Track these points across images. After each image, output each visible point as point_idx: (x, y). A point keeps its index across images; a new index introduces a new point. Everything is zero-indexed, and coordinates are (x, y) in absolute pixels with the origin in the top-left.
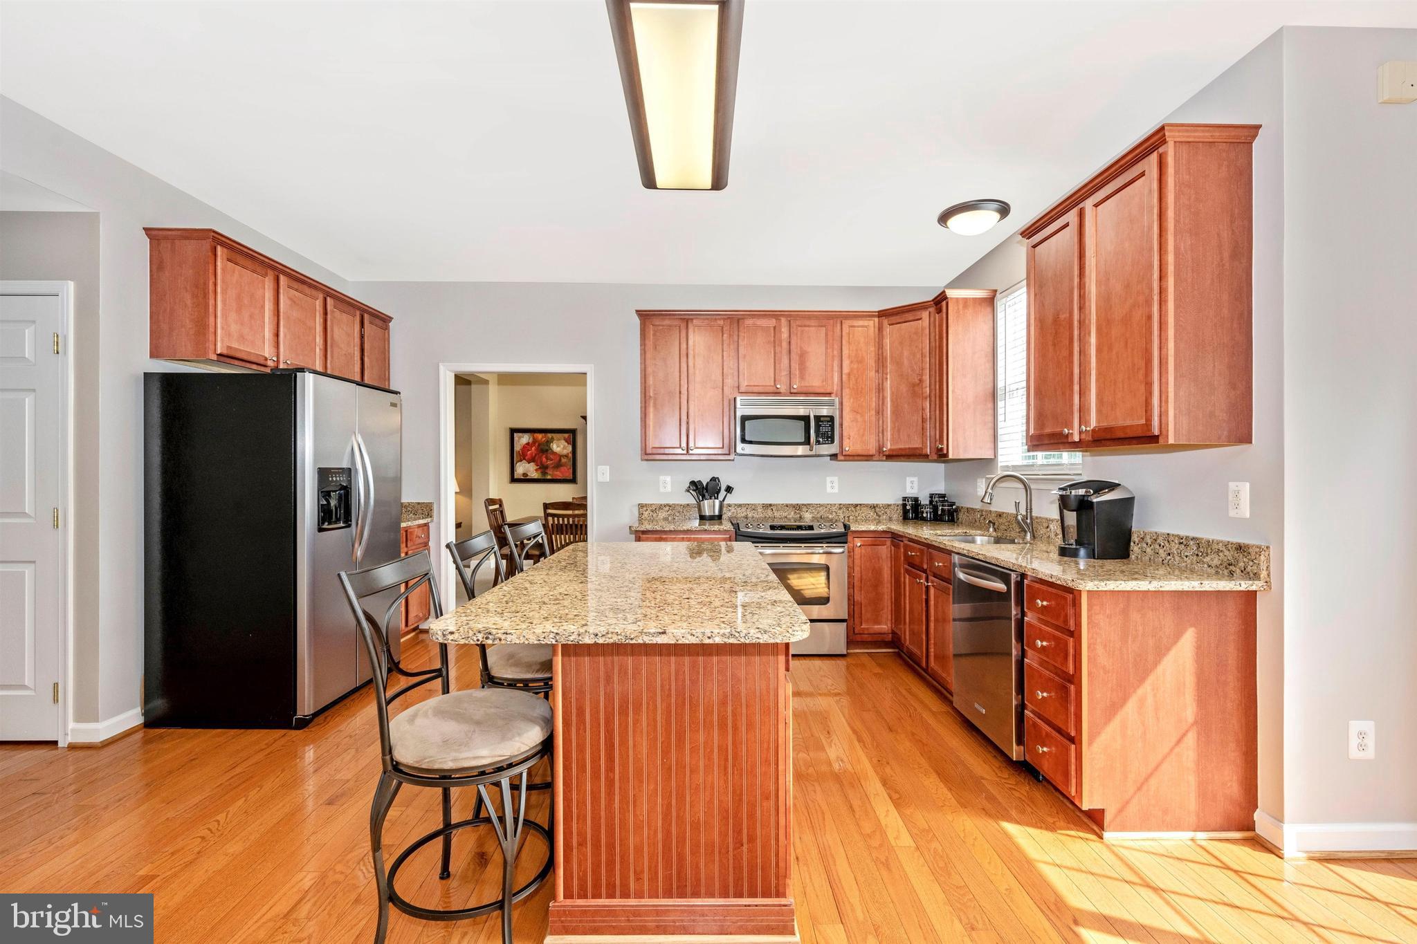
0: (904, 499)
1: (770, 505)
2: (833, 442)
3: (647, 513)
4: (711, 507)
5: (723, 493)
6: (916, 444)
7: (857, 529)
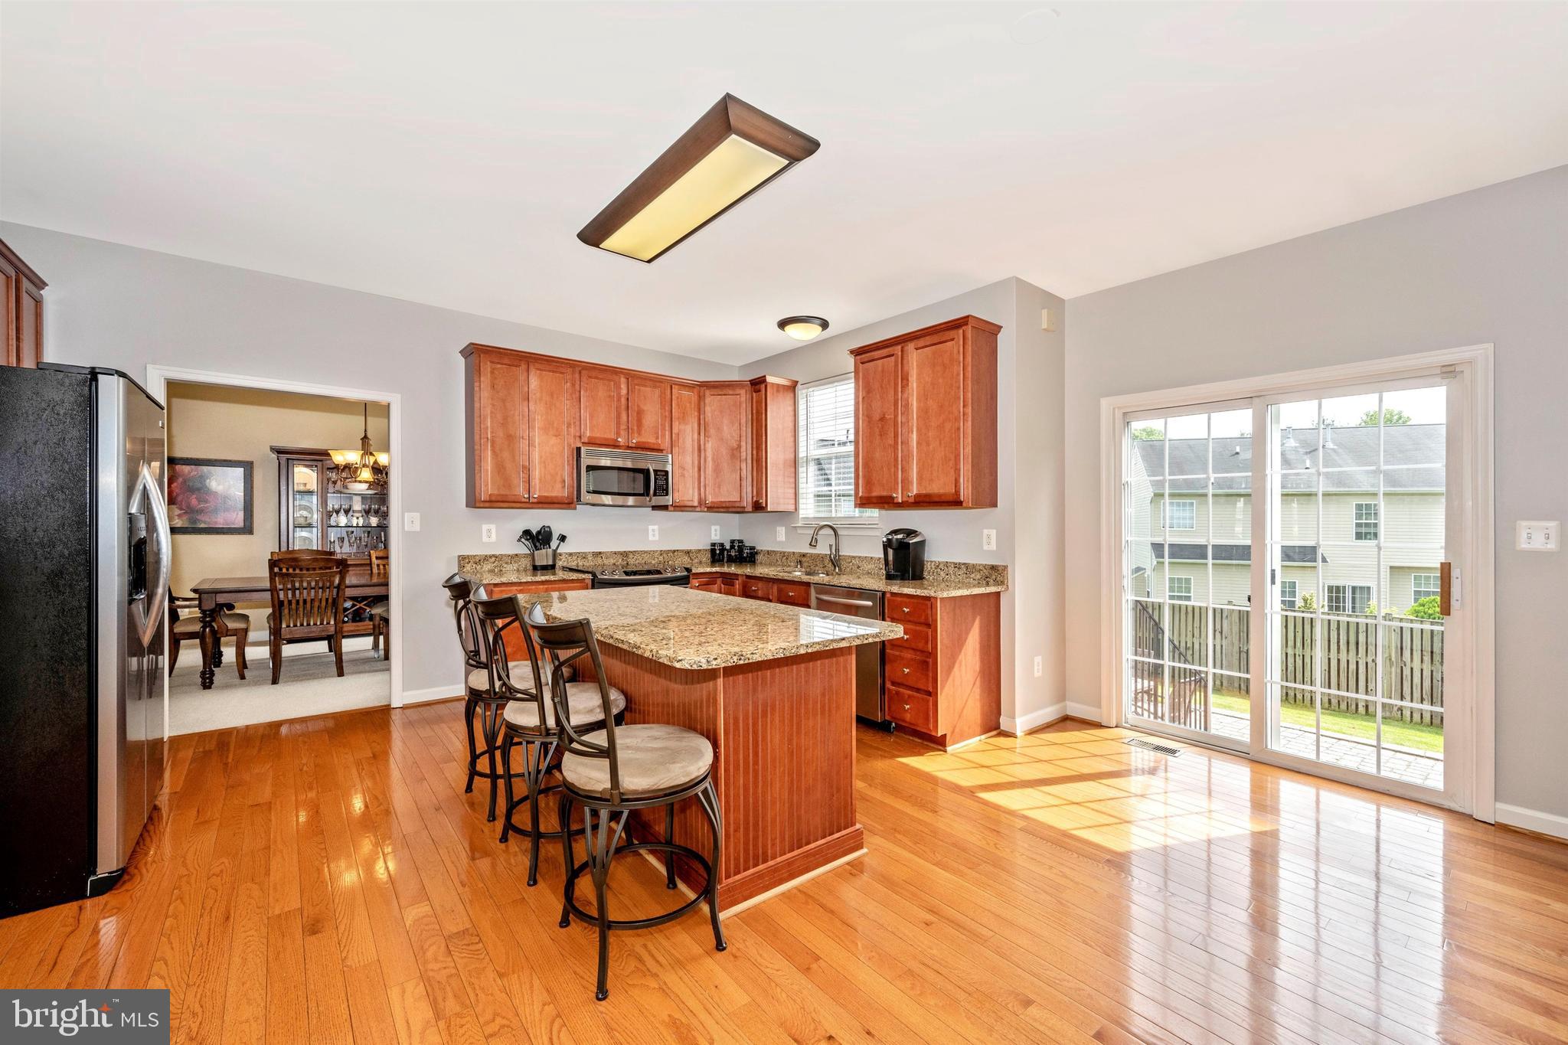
0: (713, 545)
1: (600, 553)
2: (667, 494)
3: (469, 565)
4: (543, 557)
5: (554, 543)
6: (735, 497)
7: (697, 571)
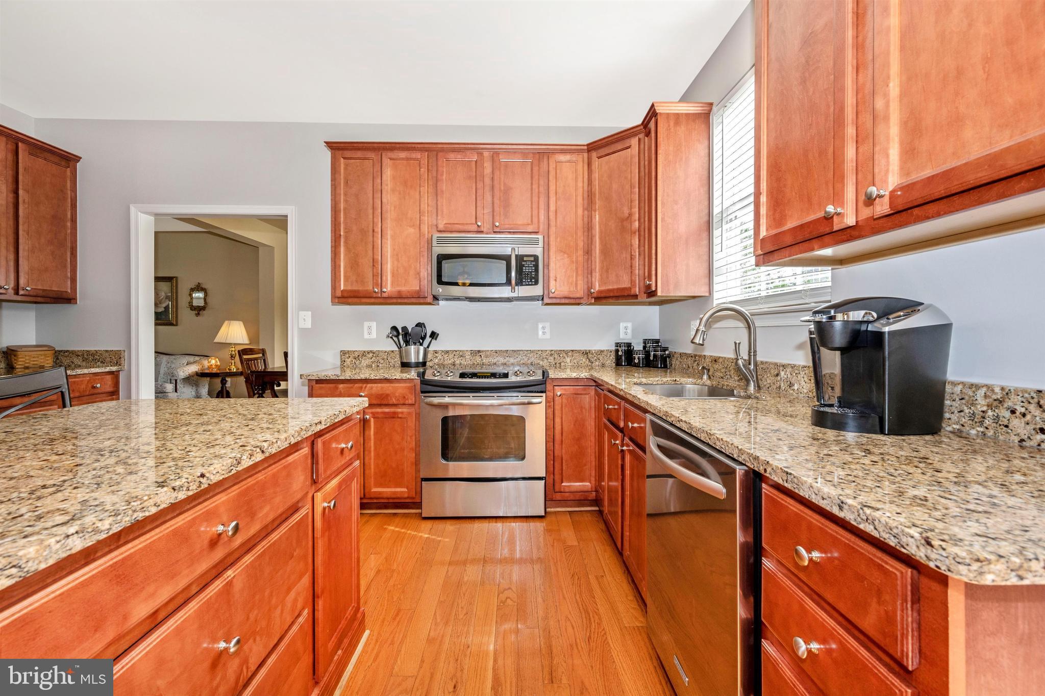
0: (617, 345)
3: (350, 360)
4: (414, 353)
5: (428, 339)
6: (625, 283)
7: (557, 377)
